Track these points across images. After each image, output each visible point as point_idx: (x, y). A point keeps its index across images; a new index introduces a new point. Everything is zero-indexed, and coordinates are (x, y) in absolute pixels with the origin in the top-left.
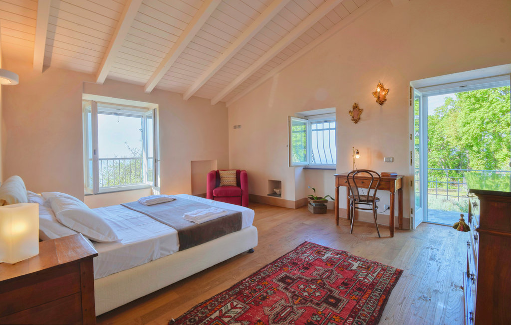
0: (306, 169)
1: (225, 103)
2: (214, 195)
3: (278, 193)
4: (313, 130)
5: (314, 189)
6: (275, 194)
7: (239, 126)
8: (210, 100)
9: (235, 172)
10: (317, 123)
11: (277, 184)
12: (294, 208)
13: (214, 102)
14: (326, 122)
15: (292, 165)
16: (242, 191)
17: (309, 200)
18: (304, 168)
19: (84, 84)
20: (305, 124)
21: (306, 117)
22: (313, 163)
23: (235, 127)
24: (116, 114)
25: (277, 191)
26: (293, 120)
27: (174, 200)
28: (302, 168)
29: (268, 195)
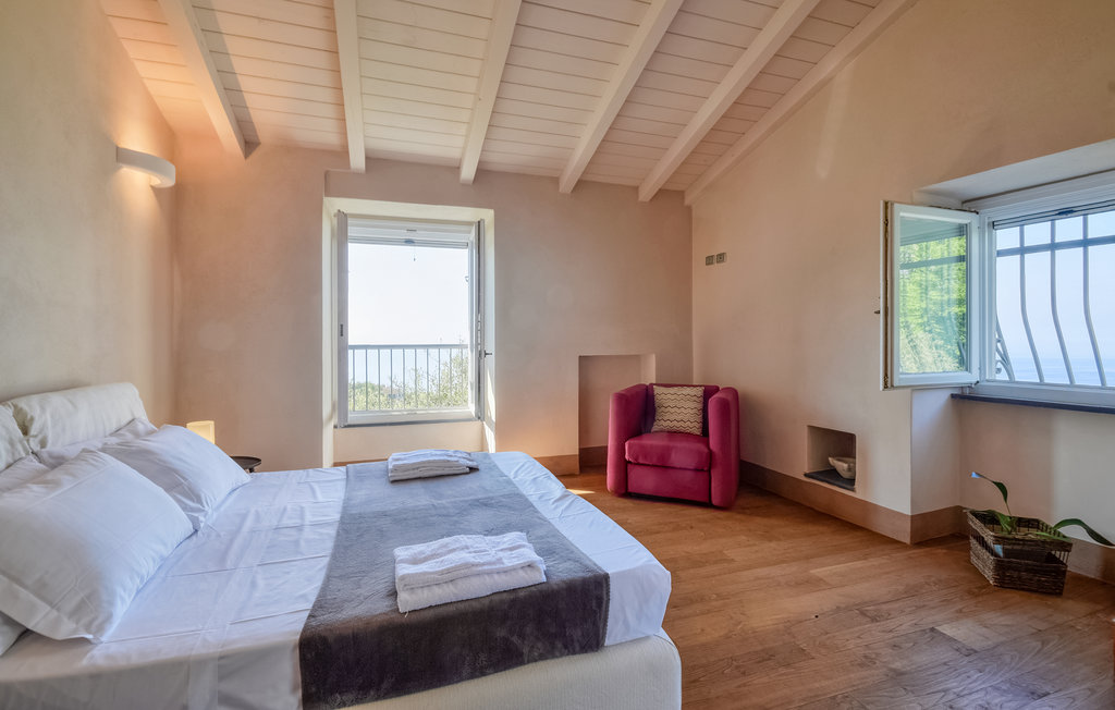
0: (965, 399)
1: (681, 194)
2: (627, 457)
3: (846, 475)
4: (1000, 253)
5: (1001, 487)
6: (831, 474)
7: (721, 257)
8: (636, 189)
9: (699, 392)
10: (1021, 221)
11: (841, 444)
12: (907, 540)
13: (646, 192)
14: (1066, 212)
15: (896, 384)
16: (711, 453)
17: (976, 525)
18: (953, 396)
19: (327, 174)
20: (962, 231)
21: (969, 204)
22: (1003, 376)
23: (709, 260)
24: (409, 242)
25: (841, 466)
26: (904, 214)
27: (473, 469)
28: (944, 396)
29: (806, 475)
